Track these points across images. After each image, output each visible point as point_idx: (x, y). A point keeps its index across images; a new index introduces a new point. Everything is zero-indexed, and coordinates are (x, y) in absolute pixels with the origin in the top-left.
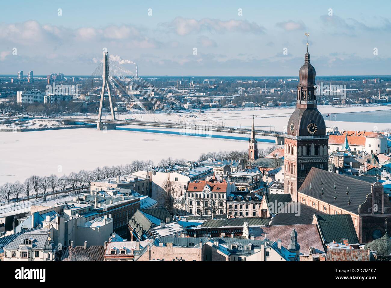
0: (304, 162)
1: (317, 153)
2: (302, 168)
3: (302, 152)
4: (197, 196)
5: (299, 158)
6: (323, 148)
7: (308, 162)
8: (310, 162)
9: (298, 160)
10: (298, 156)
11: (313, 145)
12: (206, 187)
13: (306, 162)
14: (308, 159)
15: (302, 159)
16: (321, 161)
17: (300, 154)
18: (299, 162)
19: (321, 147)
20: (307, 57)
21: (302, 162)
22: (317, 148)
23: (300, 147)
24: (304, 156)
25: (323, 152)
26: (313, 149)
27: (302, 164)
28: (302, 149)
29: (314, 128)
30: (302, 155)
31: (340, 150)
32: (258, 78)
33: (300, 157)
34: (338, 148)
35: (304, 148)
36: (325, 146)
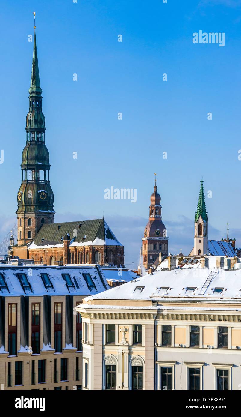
1: (160, 248)
2: (151, 257)
3: (151, 247)
5: (149, 251)
6: (165, 245)
7: (155, 254)
8: (156, 254)
9: (148, 252)
10: (148, 250)
11: (158, 244)
13: (153, 254)
14: (155, 252)
15: (151, 252)
17: (150, 249)
18: (149, 254)
19: (163, 245)
20: (155, 188)
21: (151, 254)
22: (160, 245)
23: (150, 245)
24: (152, 250)
25: (165, 248)
26: (158, 246)
27: (151, 255)
28: (151, 245)
29: (158, 232)
30: (151, 249)
35: (152, 245)
36: (166, 245)
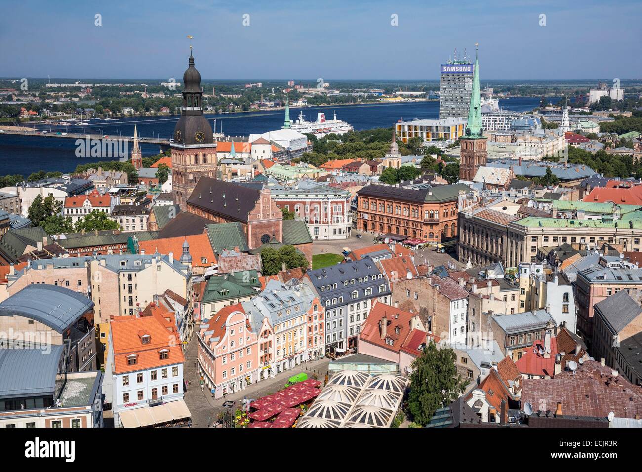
0: (192, 171)
1: (205, 161)
2: (191, 177)
3: (190, 161)
4: (77, 212)
7: (197, 171)
8: (199, 170)
9: (186, 169)
11: (201, 153)
12: (87, 202)
13: (195, 171)
14: (197, 168)
15: (190, 168)
16: (210, 170)
17: (188, 163)
18: (187, 171)
19: (209, 155)
21: (190, 171)
22: (205, 156)
24: (192, 165)
25: (212, 160)
26: (201, 157)
27: (191, 173)
28: (190, 157)
30: (190, 164)
31: (227, 157)
32: (137, 80)
33: (188, 166)
34: (225, 156)
35: (192, 156)
